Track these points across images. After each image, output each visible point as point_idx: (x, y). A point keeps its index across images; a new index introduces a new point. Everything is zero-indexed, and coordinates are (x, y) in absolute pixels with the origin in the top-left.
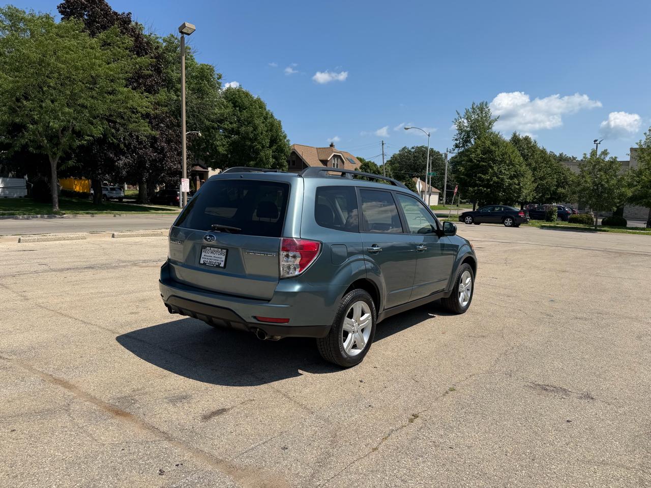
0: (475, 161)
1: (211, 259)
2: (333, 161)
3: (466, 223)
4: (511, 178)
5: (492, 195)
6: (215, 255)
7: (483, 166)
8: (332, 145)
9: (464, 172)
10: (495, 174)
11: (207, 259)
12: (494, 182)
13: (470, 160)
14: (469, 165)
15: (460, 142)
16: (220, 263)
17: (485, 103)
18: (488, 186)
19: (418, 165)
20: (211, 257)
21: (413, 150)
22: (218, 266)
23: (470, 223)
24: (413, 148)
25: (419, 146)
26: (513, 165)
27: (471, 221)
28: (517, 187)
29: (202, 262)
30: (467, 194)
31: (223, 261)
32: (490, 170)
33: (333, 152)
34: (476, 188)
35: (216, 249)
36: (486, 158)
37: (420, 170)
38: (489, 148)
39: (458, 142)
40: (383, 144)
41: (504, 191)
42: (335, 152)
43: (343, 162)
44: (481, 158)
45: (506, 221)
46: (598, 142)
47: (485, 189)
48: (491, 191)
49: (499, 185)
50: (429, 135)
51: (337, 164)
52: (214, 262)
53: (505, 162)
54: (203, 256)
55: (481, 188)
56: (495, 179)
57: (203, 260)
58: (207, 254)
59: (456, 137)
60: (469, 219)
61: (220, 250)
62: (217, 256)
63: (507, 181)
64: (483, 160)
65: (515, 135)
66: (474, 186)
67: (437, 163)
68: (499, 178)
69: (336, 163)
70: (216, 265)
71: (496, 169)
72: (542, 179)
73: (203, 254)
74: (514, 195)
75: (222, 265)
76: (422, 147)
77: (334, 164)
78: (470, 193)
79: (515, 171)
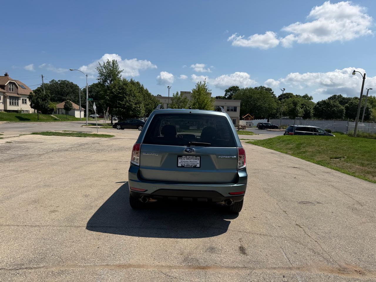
0: (116, 93)
1: (188, 163)
2: (9, 87)
3: (118, 129)
4: (136, 104)
5: (126, 113)
6: (191, 160)
7: (121, 96)
8: (6, 75)
9: (109, 99)
10: (127, 101)
12: (127, 106)
13: (112, 93)
14: (111, 95)
15: (101, 81)
16: (197, 165)
17: (115, 60)
18: (124, 108)
19: (63, 92)
20: (188, 161)
21: (59, 82)
22: (195, 167)
23: (120, 129)
24: (59, 81)
25: (63, 80)
26: (135, 97)
27: (120, 128)
28: (139, 109)
29: (179, 165)
30: (112, 112)
31: (198, 163)
32: (125, 99)
33: (8, 80)
34: (117, 109)
35: (191, 157)
36: (121, 92)
37: (65, 95)
38: (122, 86)
39: (100, 81)
40: (42, 77)
41: (132, 111)
42: (10, 80)
43: (17, 87)
44: (119, 92)
45: (139, 128)
46: (169, 87)
47: (123, 110)
48: (126, 111)
49: (129, 108)
50: (87, 76)
51: (13, 89)
52: (191, 164)
53: (132, 95)
54: (179, 162)
55: (120, 109)
56: (128, 104)
57: (181, 164)
58: (183, 160)
59: (98, 78)
60: (119, 127)
61: (194, 157)
62: (193, 161)
63: (134, 106)
64: (119, 93)
65: (131, 80)
66: (116, 107)
67: (76, 91)
68: (129, 104)
69: (11, 87)
70: (193, 166)
71: (127, 98)
72: (148, 105)
73: (180, 160)
74: (137, 113)
75: (198, 166)
76: (65, 81)
77: (10, 88)
78: (114, 112)
79: (137, 100)
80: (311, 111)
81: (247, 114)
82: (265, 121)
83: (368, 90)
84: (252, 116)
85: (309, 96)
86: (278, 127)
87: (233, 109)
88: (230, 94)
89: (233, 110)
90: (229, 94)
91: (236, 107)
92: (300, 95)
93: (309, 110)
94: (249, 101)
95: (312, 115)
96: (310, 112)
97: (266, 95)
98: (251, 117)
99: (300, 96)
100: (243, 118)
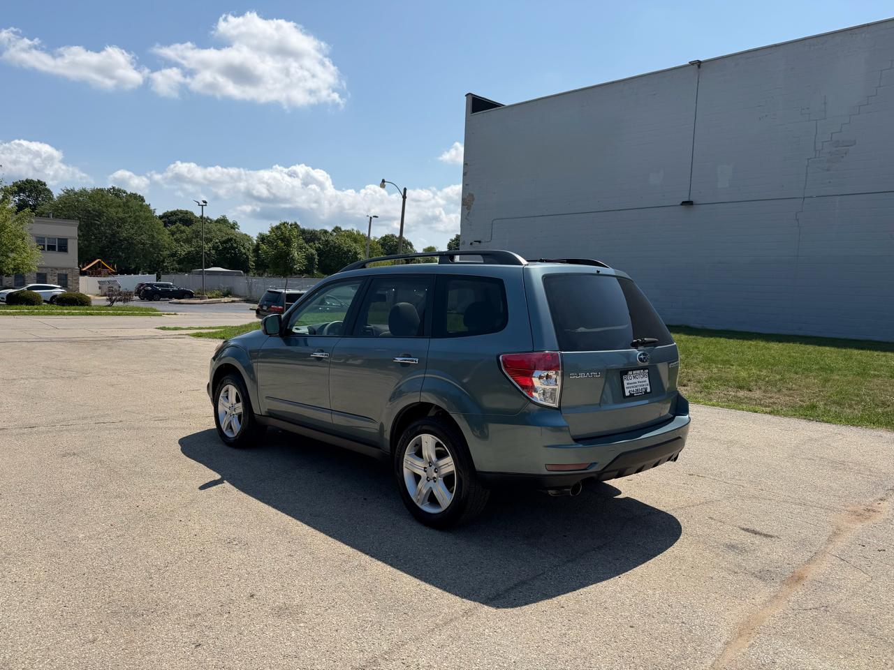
11: (633, 387)
20: (635, 383)
22: (646, 392)
29: (627, 394)
35: (638, 372)
54: (626, 386)
57: (628, 390)
58: (630, 381)
61: (642, 371)
62: (640, 380)
73: (625, 382)
75: (649, 390)
80: (250, 257)
81: (95, 260)
82: (150, 279)
83: (371, 218)
84: (110, 266)
85: (231, 221)
86: (192, 294)
87: (57, 245)
88: (19, 200)
89: (57, 249)
90: (16, 199)
91: (66, 240)
92: (210, 217)
93: (245, 254)
94: (95, 224)
95: (252, 265)
96: (247, 258)
97: (142, 213)
98: (107, 268)
99: (211, 220)
100: (85, 271)
